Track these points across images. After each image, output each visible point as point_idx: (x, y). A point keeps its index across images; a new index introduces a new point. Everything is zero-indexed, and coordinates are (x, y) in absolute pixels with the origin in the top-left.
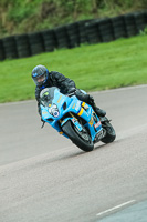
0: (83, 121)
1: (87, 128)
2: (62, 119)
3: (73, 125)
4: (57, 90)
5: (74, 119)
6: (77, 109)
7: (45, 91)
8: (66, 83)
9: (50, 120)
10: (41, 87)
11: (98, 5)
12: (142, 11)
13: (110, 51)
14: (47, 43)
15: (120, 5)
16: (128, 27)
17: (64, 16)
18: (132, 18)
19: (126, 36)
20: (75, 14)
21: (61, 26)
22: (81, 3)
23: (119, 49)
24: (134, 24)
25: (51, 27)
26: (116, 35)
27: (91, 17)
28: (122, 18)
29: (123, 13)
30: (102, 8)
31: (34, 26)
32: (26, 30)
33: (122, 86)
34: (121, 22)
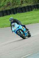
0: (23, 31)
1: (24, 33)
2: (18, 31)
3: (20, 32)
4: (16, 24)
5: (20, 31)
6: (21, 28)
7: (13, 24)
8: (18, 22)
9: (14, 31)
10: (12, 23)
11: (22, 3)
12: (33, 4)
13: (25, 15)
14: (8, 13)
15: (28, 3)
16: (30, 9)
17: (13, 6)
18: (31, 6)
19: (29, 11)
20: (16, 5)
21: (12, 8)
22: (17, 2)
23: (27, 14)
24: (31, 8)
25: (9, 9)
26: (26, 11)
27: (20, 6)
28: (28, 6)
29: (28, 5)
30: (23, 4)
31: (5, 8)
32: (3, 9)
33: (28, 24)
34: (28, 7)
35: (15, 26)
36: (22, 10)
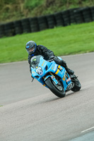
1: (61, 82)
2: (45, 76)
3: (52, 81)
4: (41, 58)
5: (52, 77)
6: (54, 70)
7: (34, 58)
8: (48, 53)
9: (37, 77)
35: (39, 65)
36: (82, 15)
